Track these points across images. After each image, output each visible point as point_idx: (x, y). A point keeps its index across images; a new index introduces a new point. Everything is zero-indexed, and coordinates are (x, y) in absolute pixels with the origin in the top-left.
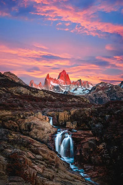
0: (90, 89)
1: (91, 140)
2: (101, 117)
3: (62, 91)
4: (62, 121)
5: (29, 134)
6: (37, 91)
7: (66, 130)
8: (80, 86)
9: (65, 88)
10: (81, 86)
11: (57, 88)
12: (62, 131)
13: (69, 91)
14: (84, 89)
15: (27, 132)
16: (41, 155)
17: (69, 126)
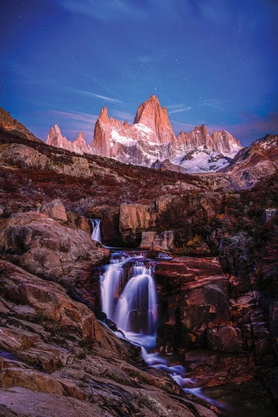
0: (232, 156)
1: (213, 282)
2: (250, 215)
3: (147, 161)
4: (130, 229)
5: (19, 261)
6: (68, 157)
7: (139, 254)
8: (201, 148)
9: (157, 151)
10: (205, 147)
11: (133, 150)
12: (126, 257)
13: (167, 161)
14: (214, 156)
15: (15, 256)
16: (31, 305)
17: (149, 246)
